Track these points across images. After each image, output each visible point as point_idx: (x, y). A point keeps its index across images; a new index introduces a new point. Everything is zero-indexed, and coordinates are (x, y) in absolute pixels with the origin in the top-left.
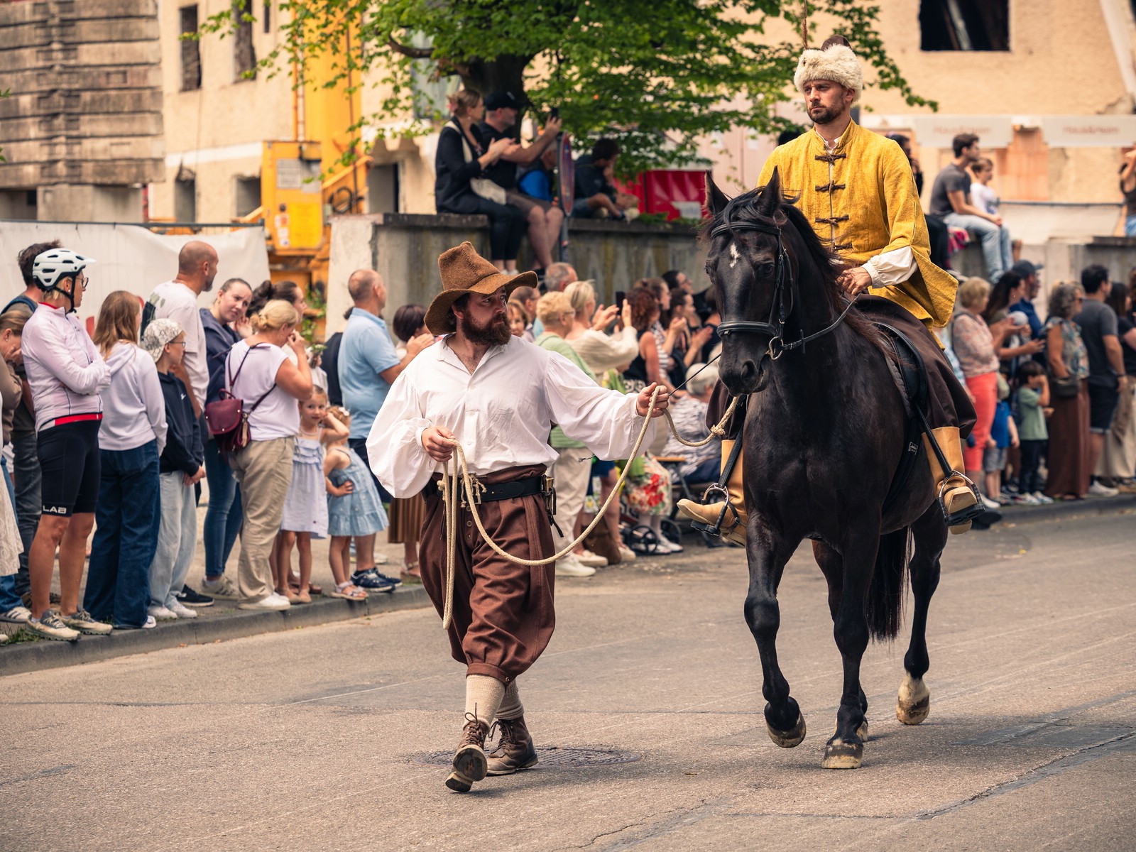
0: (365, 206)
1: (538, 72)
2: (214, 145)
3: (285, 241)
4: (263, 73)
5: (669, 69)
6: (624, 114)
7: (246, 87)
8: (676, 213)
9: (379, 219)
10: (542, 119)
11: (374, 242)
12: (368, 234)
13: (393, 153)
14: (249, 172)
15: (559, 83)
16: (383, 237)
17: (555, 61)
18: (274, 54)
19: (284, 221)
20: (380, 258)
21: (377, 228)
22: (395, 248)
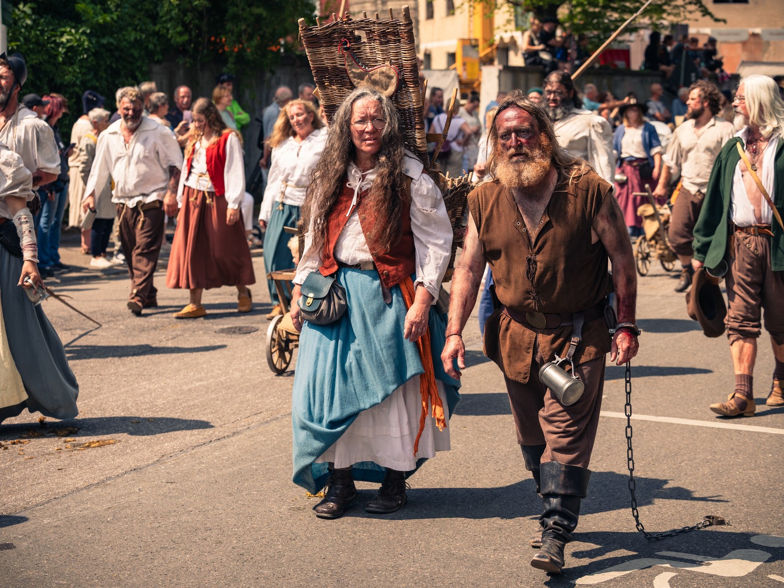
0: (496, 62)
1: (563, 12)
2: (439, 40)
3: (465, 76)
4: (457, 12)
5: (614, 10)
6: (597, 27)
7: (451, 18)
8: (615, 66)
9: (501, 67)
10: (564, 29)
11: (499, 77)
12: (496, 73)
13: (507, 44)
14: (452, 51)
15: (571, 16)
16: (502, 75)
17: (569, 6)
18: (462, 4)
19: (465, 70)
20: (502, 83)
21: (500, 71)
22: (508, 78)
